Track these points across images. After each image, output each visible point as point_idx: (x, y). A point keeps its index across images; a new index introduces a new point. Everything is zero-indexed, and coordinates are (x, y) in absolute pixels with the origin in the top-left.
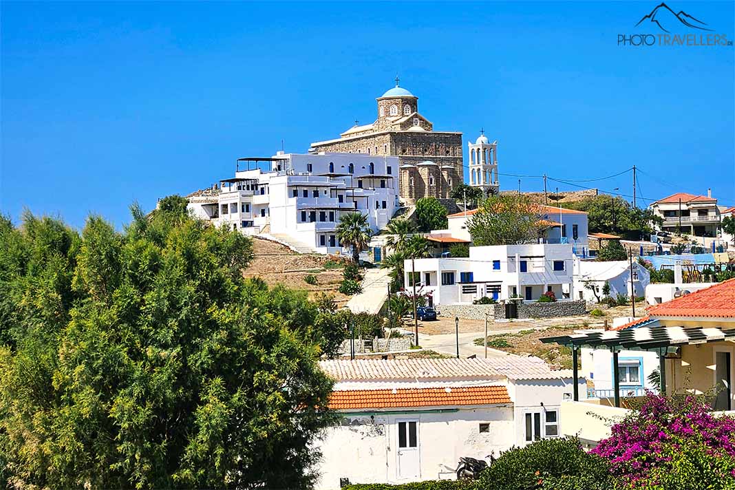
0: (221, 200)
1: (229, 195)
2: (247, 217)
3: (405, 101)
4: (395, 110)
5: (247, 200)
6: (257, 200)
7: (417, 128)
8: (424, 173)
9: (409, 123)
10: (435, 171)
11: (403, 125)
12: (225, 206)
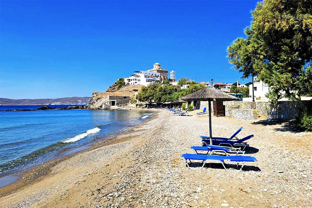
0: (130, 78)
1: (133, 78)
2: (136, 81)
3: (159, 65)
4: (157, 67)
5: (136, 78)
6: (138, 78)
7: (161, 69)
8: (162, 77)
9: (159, 69)
10: (164, 77)
11: (158, 69)
12: (131, 80)
